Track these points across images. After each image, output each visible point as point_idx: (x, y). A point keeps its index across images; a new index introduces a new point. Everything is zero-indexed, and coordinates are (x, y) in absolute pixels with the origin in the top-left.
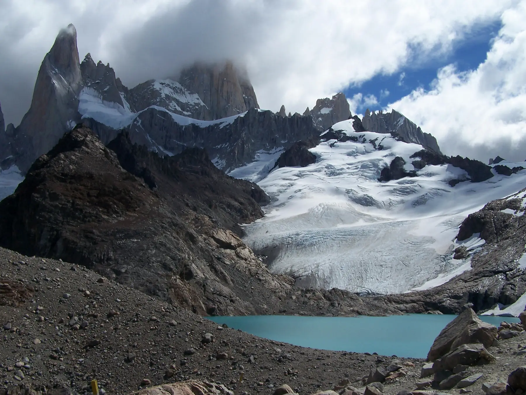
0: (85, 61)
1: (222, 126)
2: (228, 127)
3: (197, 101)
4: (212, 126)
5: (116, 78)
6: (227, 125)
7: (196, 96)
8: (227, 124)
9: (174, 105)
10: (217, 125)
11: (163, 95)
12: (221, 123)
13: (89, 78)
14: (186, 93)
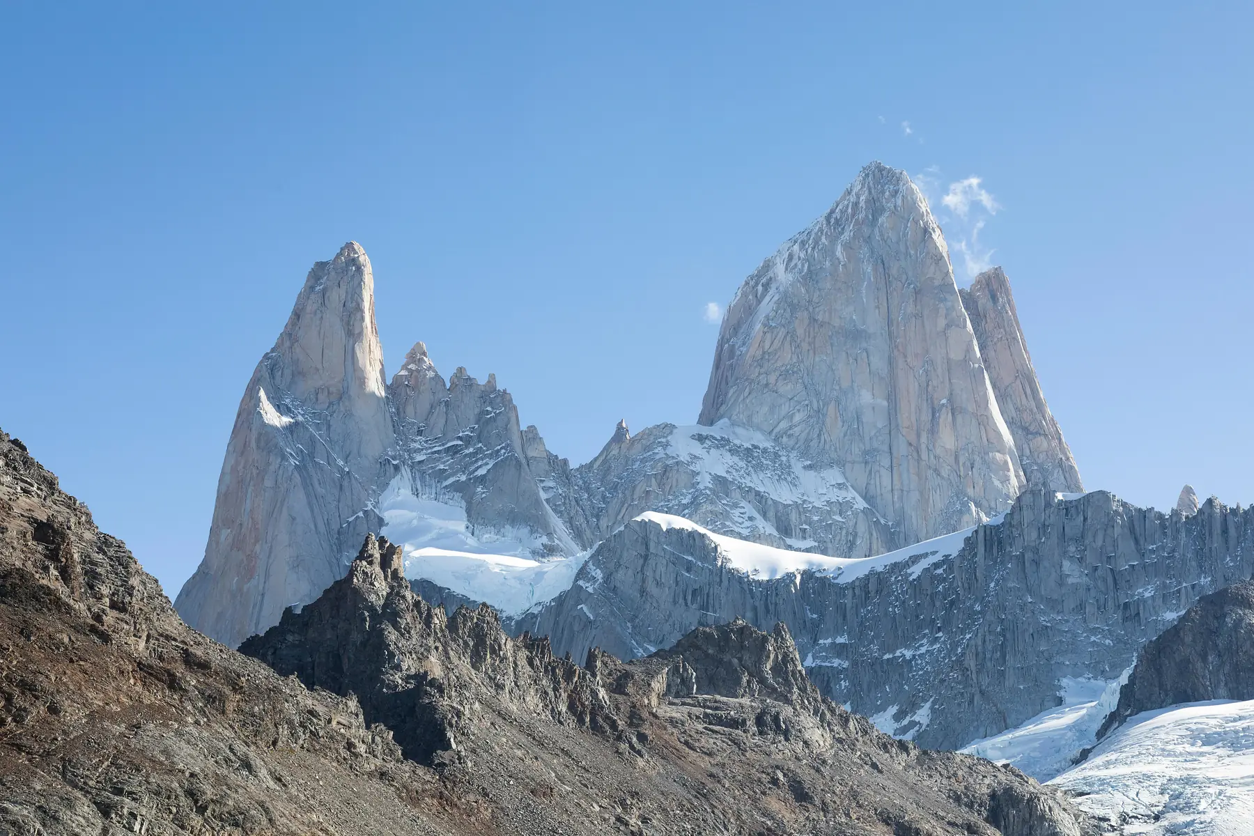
0: (404, 373)
1: (916, 571)
2: (940, 571)
3: (836, 495)
4: (879, 574)
5: (523, 427)
6: (936, 565)
7: (834, 476)
8: (938, 558)
9: (746, 516)
10: (896, 567)
11: (705, 482)
12: (915, 559)
13: (420, 433)
14: (797, 467)
